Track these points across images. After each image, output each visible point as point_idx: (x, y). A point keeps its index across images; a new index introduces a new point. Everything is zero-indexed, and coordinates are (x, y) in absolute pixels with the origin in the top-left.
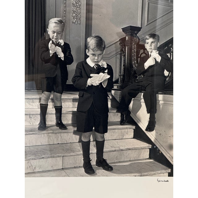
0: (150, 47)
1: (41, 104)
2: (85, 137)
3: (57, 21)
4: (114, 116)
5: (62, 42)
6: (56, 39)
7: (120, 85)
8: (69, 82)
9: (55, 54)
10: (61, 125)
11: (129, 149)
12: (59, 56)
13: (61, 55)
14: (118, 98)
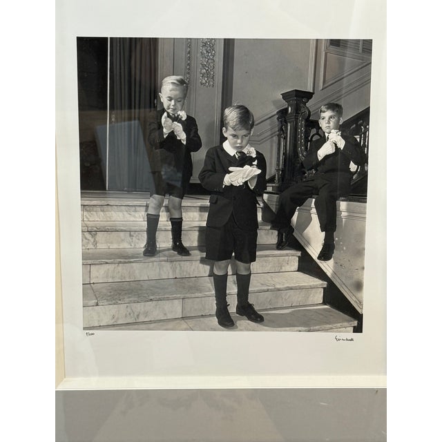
0: (327, 125)
1: (148, 215)
2: (220, 268)
3: (175, 81)
4: (266, 236)
5: (183, 115)
6: (174, 110)
7: (277, 185)
8: (195, 179)
9: (172, 135)
10: (180, 248)
11: (291, 289)
12: (178, 138)
13: (182, 136)
14: (274, 206)
